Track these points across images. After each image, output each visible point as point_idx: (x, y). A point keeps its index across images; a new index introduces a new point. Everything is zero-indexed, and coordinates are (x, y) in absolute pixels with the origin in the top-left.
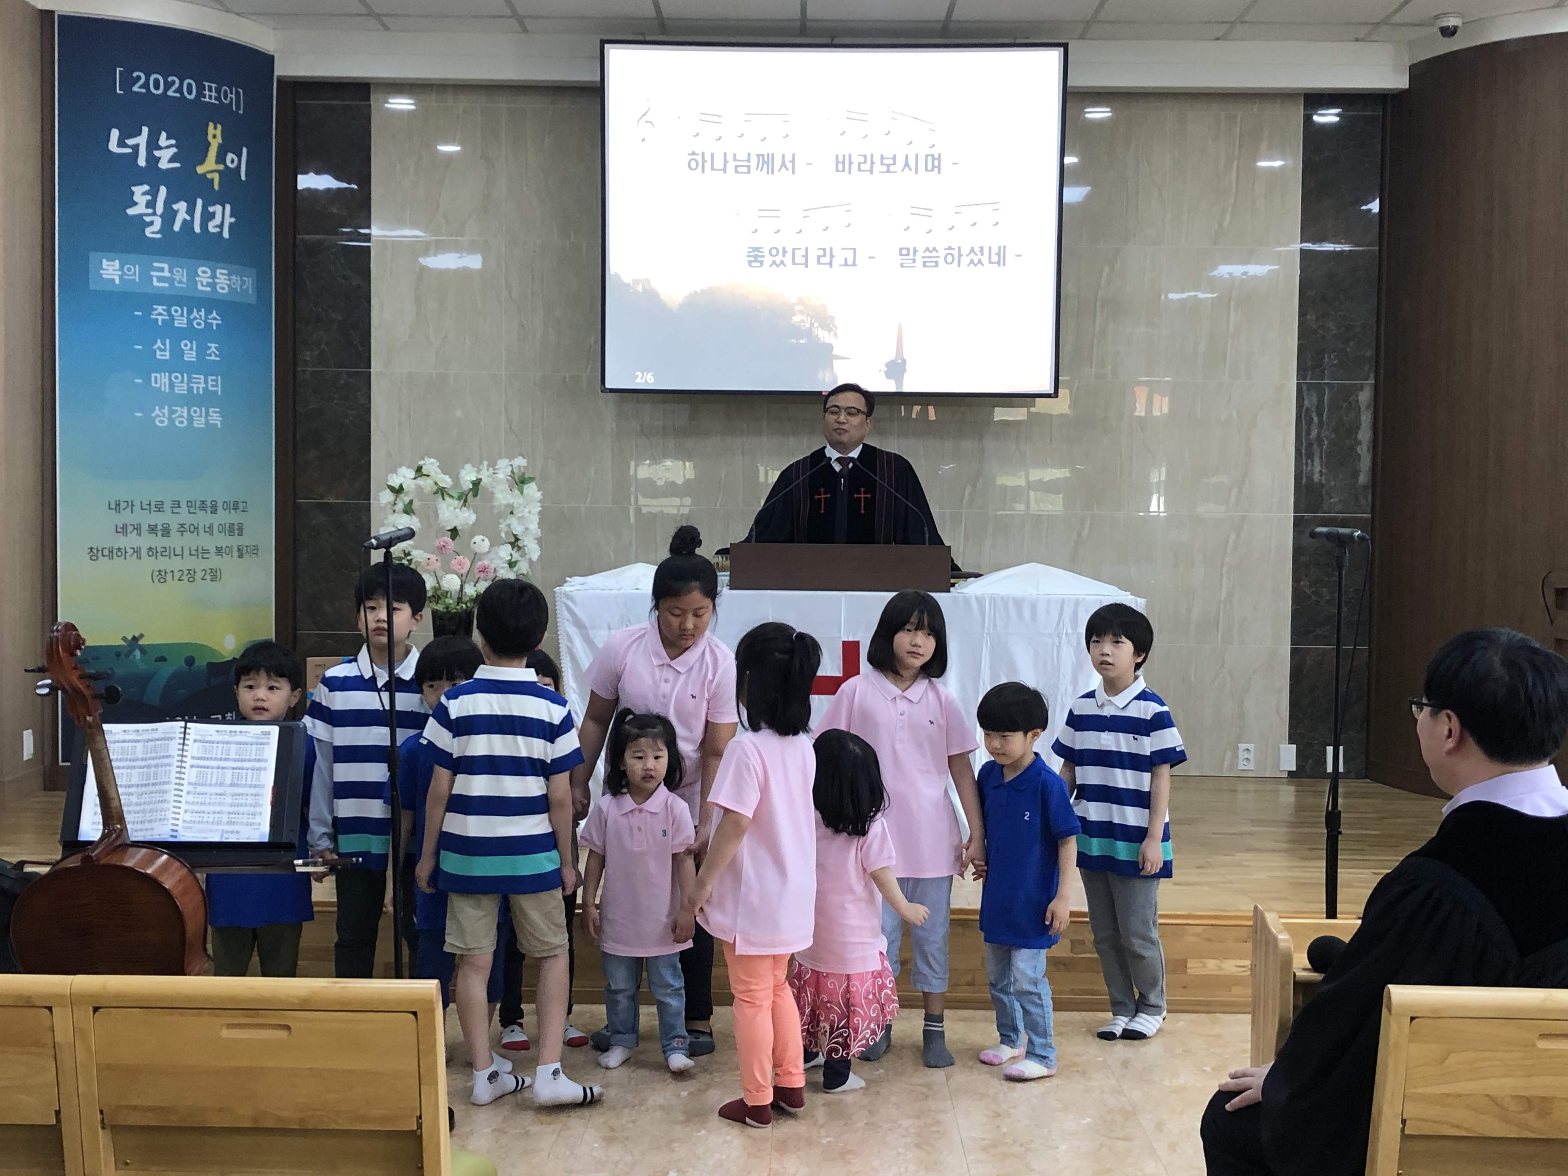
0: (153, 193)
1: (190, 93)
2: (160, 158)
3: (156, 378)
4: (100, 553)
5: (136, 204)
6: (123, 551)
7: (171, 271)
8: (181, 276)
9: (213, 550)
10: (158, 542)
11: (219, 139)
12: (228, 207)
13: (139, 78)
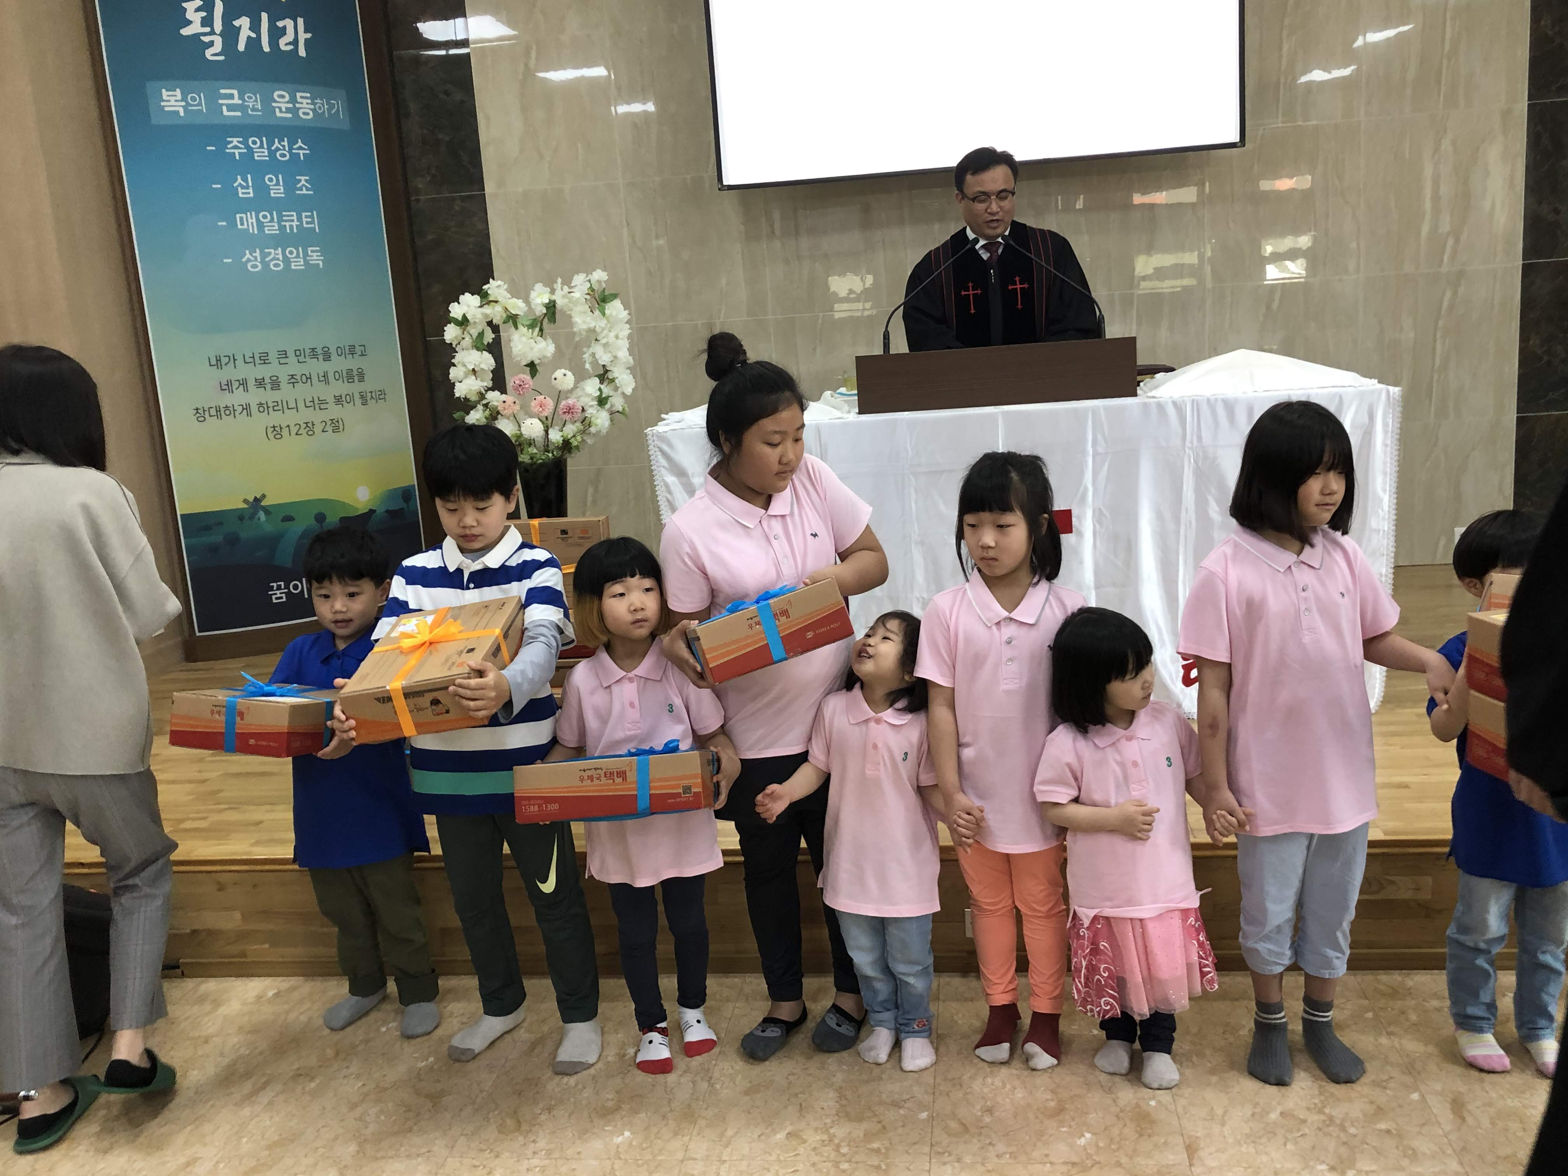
0: (208, 8)
3: (241, 218)
4: (207, 413)
5: (189, 22)
6: (231, 409)
7: (241, 97)
8: (254, 102)
9: (331, 399)
10: (270, 396)
12: (300, 21)
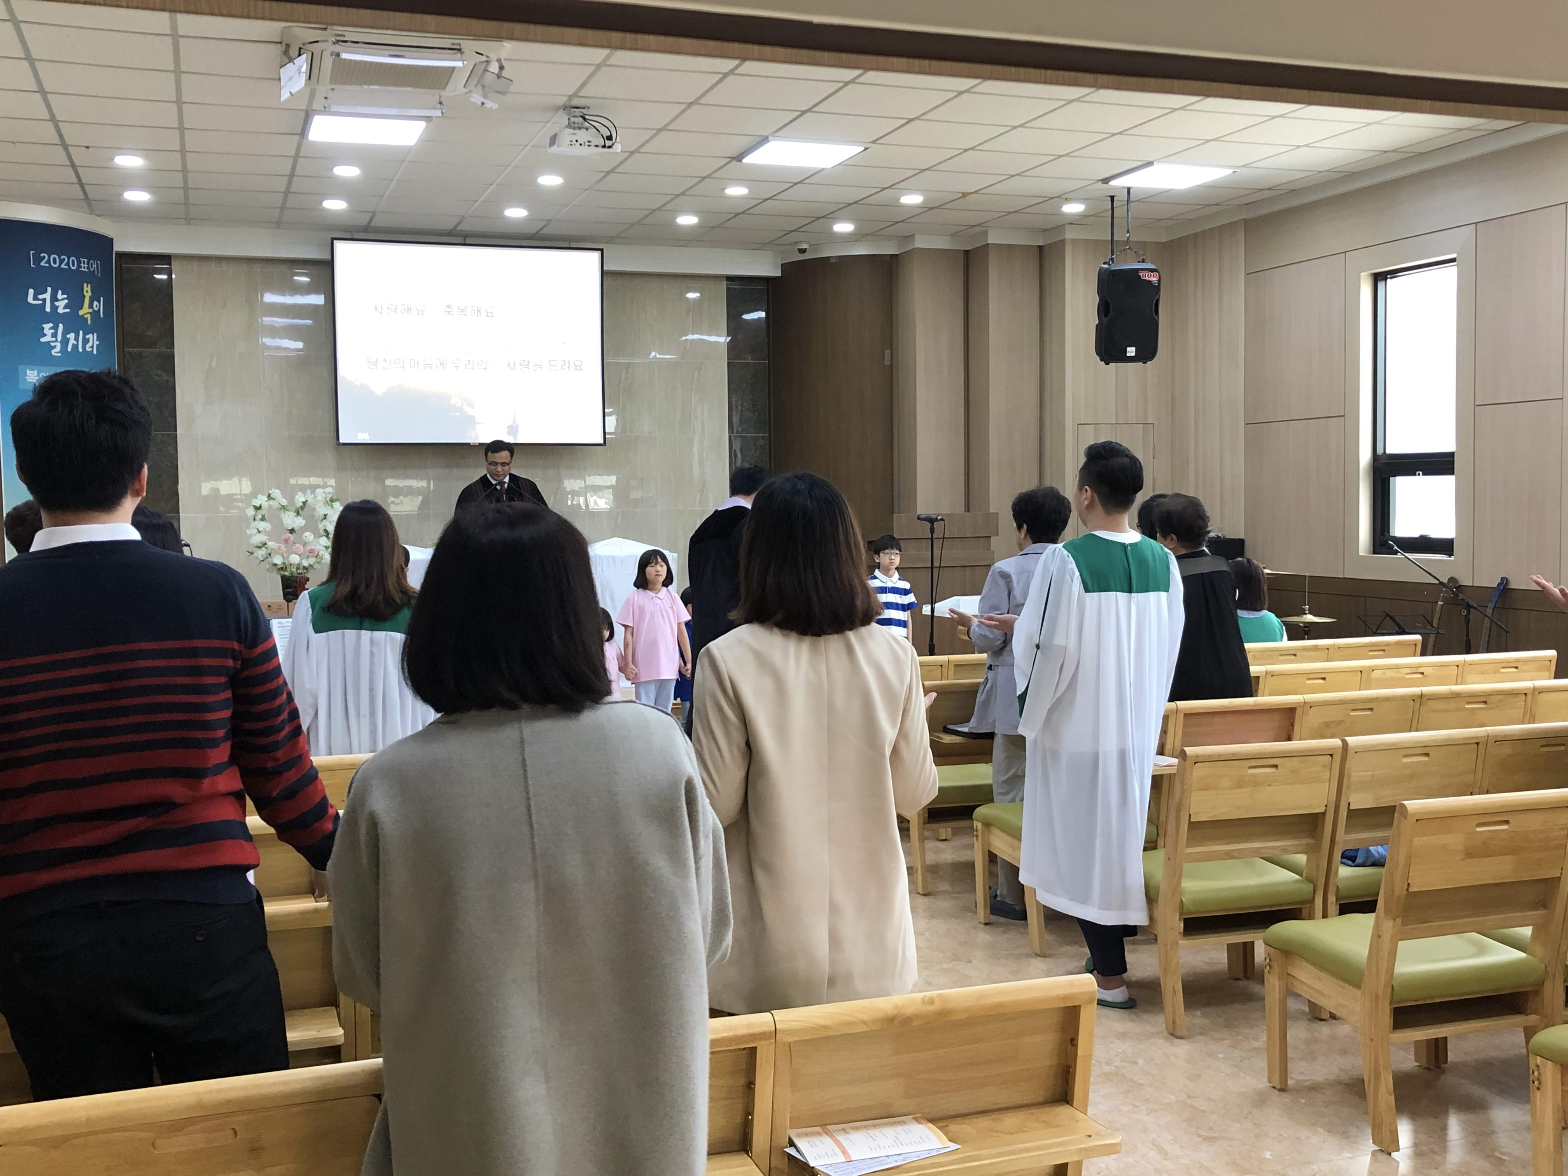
0: (56, 328)
1: (73, 266)
2: (57, 307)
5: (45, 335)
11: (90, 294)
12: (95, 334)
13: (44, 257)
